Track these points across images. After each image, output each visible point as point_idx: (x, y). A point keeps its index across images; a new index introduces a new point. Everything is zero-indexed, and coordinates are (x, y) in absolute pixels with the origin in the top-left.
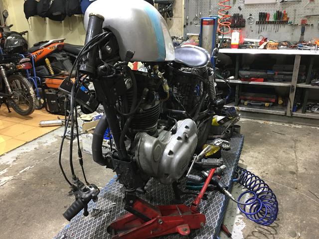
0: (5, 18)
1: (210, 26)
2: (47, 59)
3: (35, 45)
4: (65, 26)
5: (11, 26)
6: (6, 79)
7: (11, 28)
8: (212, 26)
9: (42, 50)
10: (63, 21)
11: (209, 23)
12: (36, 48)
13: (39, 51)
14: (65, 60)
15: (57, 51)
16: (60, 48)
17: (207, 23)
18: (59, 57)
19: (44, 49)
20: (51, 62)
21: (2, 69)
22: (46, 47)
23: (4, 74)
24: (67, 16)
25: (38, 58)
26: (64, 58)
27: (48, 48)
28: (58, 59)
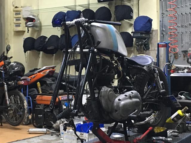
0: (8, 51)
1: (164, 48)
2: (38, 83)
3: (31, 71)
4: (55, 59)
5: (11, 57)
6: (7, 93)
7: (11, 59)
8: (165, 48)
9: (36, 75)
10: (54, 55)
11: (163, 46)
12: (31, 73)
13: (33, 76)
14: (54, 84)
15: (48, 76)
16: (51, 74)
17: (162, 46)
18: (49, 81)
19: (38, 74)
20: (41, 85)
21: (5, 85)
22: (39, 72)
23: (6, 89)
24: (59, 50)
25: (31, 82)
26: (53, 82)
27: (42, 73)
28: (48, 82)
